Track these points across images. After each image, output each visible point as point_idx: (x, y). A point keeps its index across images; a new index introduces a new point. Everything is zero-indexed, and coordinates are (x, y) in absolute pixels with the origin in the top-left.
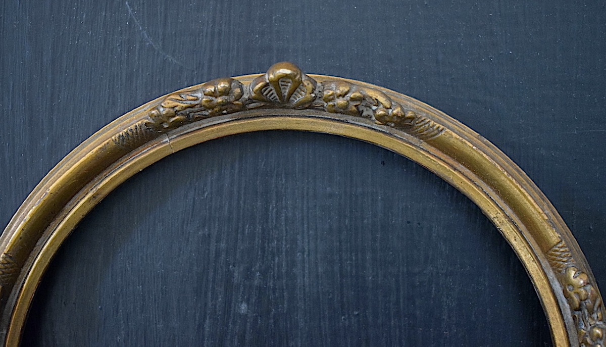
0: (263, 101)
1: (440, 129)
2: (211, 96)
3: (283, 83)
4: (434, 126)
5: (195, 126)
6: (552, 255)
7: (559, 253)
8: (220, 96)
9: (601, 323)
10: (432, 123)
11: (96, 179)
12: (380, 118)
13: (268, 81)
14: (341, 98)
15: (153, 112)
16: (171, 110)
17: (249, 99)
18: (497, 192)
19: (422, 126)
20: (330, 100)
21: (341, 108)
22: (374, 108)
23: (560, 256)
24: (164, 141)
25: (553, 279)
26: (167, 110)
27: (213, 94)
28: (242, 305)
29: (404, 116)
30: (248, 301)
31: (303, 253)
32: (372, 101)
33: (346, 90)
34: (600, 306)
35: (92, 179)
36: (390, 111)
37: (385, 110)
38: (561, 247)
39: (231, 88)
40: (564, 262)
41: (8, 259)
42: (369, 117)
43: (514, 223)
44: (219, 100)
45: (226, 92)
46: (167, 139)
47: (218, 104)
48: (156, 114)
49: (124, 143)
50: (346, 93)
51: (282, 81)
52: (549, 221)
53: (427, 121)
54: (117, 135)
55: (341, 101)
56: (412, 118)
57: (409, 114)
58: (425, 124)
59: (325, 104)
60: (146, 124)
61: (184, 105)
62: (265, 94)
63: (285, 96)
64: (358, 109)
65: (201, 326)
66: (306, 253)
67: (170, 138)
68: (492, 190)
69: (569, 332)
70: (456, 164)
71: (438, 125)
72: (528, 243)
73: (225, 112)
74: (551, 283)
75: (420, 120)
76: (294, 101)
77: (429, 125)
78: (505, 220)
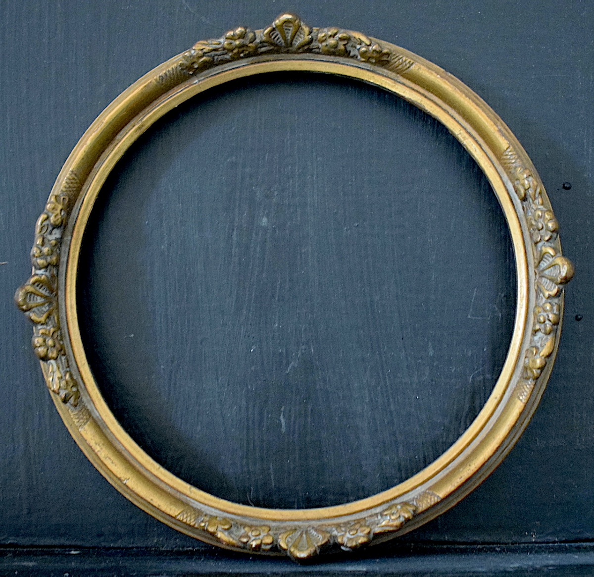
0: (272, 44)
1: (411, 63)
2: (231, 39)
3: (286, 28)
4: (406, 61)
5: (219, 69)
6: (504, 159)
7: (508, 157)
8: (238, 39)
9: (542, 207)
10: (404, 59)
11: (141, 114)
12: (363, 54)
13: (274, 26)
14: (332, 38)
15: (186, 54)
16: (200, 52)
17: (261, 42)
18: (459, 113)
19: (397, 61)
20: (323, 41)
21: (332, 47)
22: (358, 47)
23: (509, 159)
24: (195, 82)
25: (507, 181)
26: (197, 52)
27: (233, 38)
28: (264, 219)
29: (381, 51)
30: (268, 216)
31: (312, 176)
32: (355, 40)
33: (335, 31)
34: (540, 193)
35: (138, 114)
36: (370, 48)
37: (367, 47)
38: (510, 151)
39: (246, 33)
40: (513, 163)
41: (73, 175)
42: (355, 57)
43: (474, 138)
44: (237, 42)
45: (243, 36)
46: (196, 81)
47: (237, 47)
48: (188, 55)
49: (164, 82)
50: (335, 34)
51: (286, 26)
52: (500, 131)
53: (401, 57)
54: (158, 76)
55: (332, 41)
56: (388, 54)
57: (385, 51)
58: (399, 59)
59: (320, 46)
60: (180, 66)
61: (211, 48)
62: (273, 37)
63: (288, 40)
64: (345, 48)
65: (230, 236)
66: (315, 176)
67: (199, 79)
68: (455, 113)
69: (521, 223)
70: (426, 93)
71: (409, 60)
72: (485, 153)
73: (242, 55)
74: (506, 185)
75: (395, 57)
76: (296, 44)
77: (402, 60)
78: (467, 136)
